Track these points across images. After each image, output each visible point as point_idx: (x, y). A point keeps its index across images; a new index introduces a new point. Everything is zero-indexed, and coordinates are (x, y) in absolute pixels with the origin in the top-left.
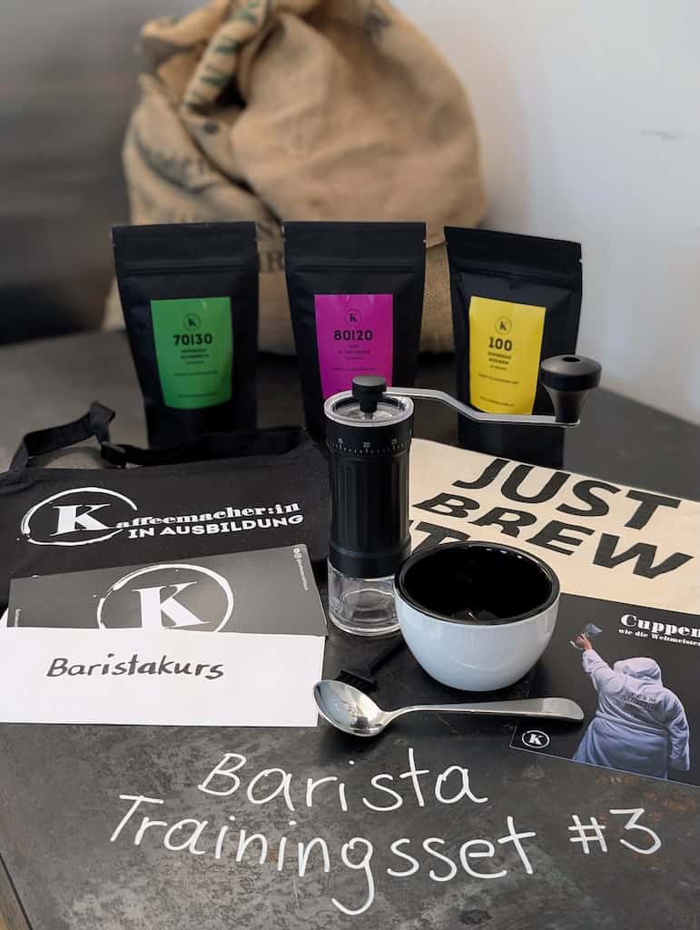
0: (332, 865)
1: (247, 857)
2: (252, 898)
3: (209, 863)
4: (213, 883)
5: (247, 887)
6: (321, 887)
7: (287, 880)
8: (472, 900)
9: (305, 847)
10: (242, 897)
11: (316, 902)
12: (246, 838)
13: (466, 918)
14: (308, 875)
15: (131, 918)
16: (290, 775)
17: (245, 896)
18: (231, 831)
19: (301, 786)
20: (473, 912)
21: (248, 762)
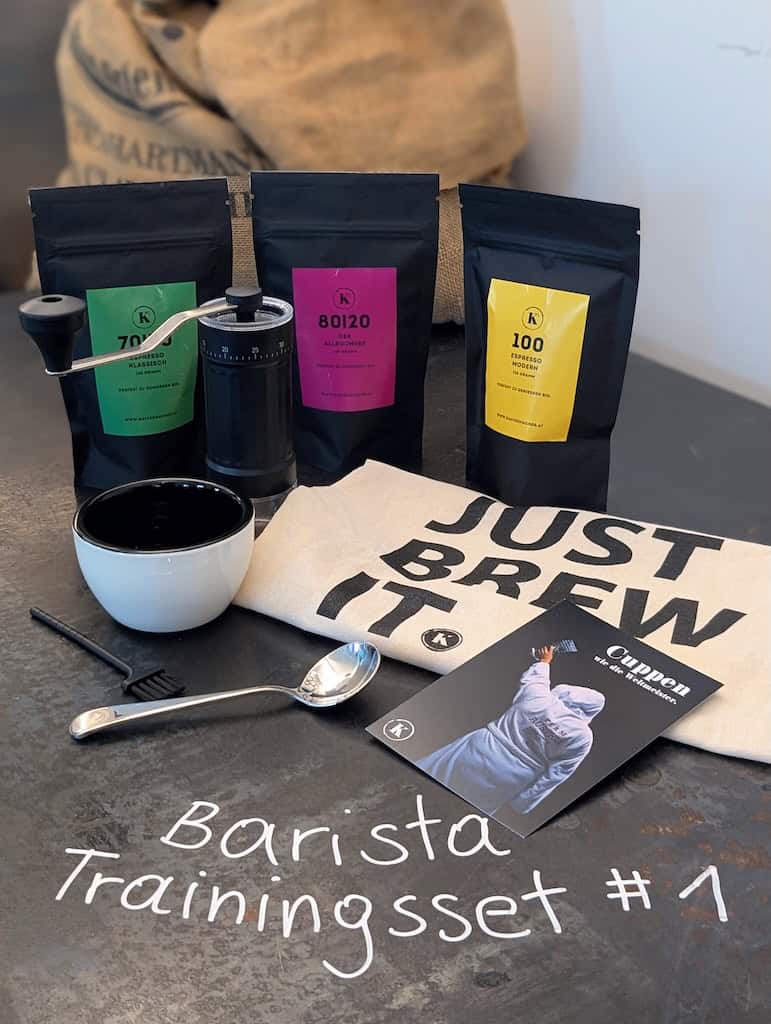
0: (323, 924)
1: (222, 917)
2: (227, 961)
3: (175, 923)
4: (182, 944)
5: (221, 949)
6: (309, 949)
7: (269, 941)
8: (489, 961)
9: (291, 905)
10: (215, 960)
11: (305, 965)
12: (220, 896)
13: (481, 980)
14: (295, 936)
15: (82, 983)
16: (272, 826)
17: (220, 959)
18: (203, 888)
19: (285, 837)
20: (489, 974)
21: (222, 810)
